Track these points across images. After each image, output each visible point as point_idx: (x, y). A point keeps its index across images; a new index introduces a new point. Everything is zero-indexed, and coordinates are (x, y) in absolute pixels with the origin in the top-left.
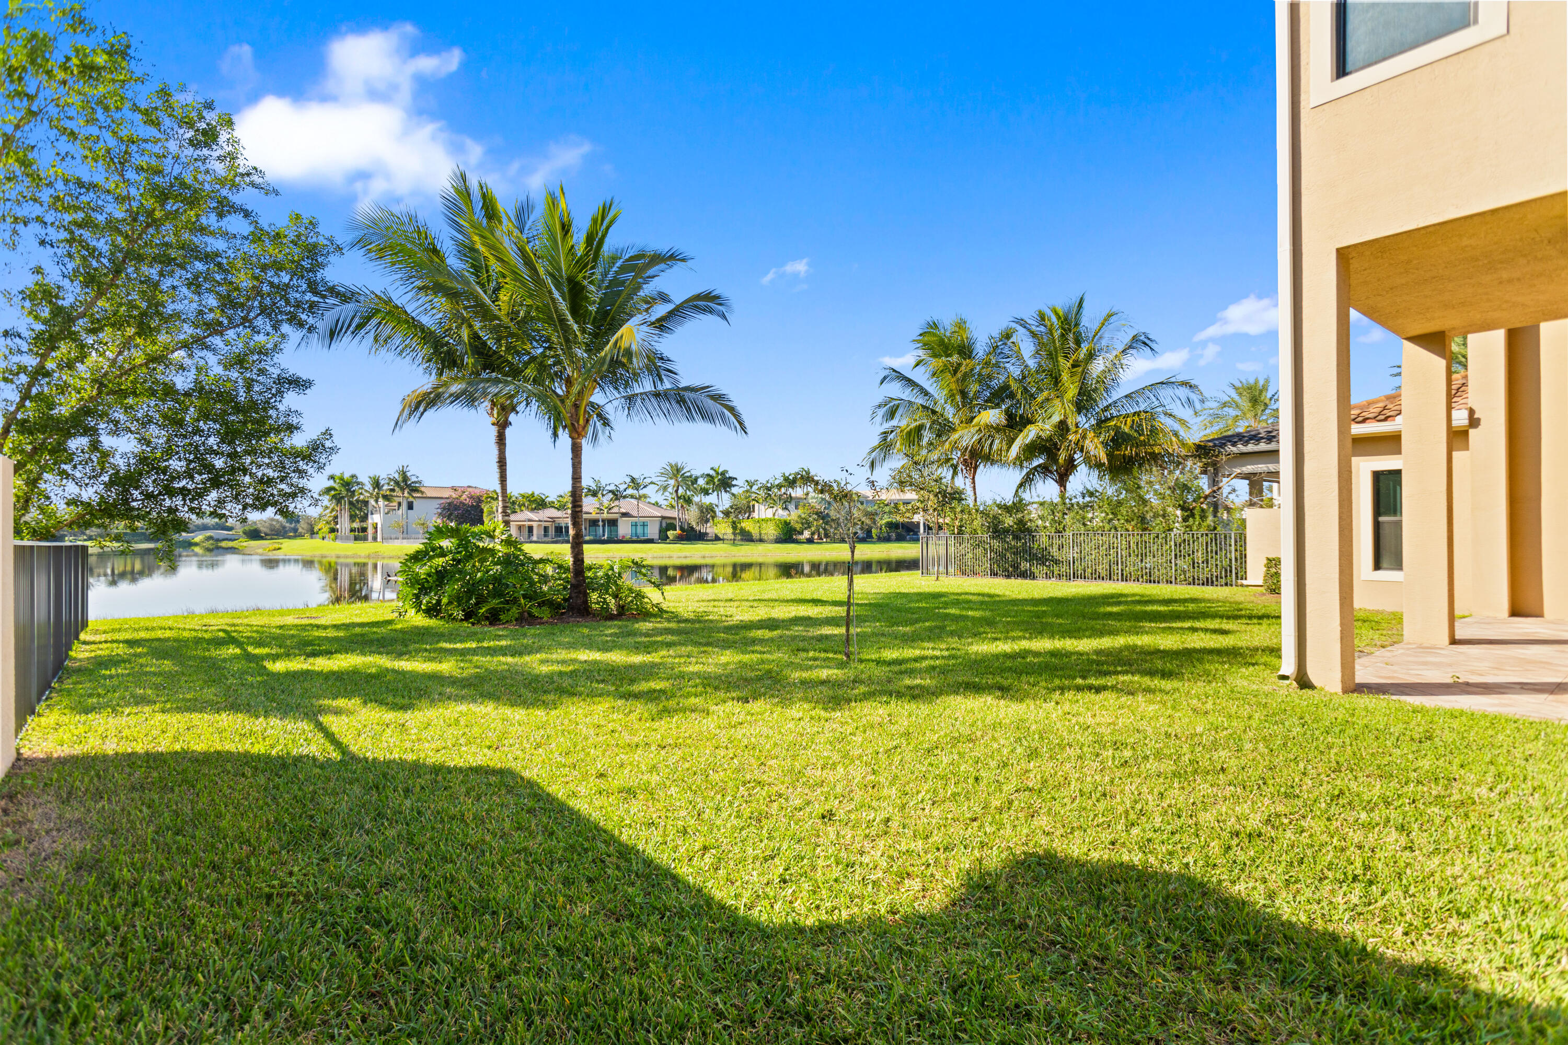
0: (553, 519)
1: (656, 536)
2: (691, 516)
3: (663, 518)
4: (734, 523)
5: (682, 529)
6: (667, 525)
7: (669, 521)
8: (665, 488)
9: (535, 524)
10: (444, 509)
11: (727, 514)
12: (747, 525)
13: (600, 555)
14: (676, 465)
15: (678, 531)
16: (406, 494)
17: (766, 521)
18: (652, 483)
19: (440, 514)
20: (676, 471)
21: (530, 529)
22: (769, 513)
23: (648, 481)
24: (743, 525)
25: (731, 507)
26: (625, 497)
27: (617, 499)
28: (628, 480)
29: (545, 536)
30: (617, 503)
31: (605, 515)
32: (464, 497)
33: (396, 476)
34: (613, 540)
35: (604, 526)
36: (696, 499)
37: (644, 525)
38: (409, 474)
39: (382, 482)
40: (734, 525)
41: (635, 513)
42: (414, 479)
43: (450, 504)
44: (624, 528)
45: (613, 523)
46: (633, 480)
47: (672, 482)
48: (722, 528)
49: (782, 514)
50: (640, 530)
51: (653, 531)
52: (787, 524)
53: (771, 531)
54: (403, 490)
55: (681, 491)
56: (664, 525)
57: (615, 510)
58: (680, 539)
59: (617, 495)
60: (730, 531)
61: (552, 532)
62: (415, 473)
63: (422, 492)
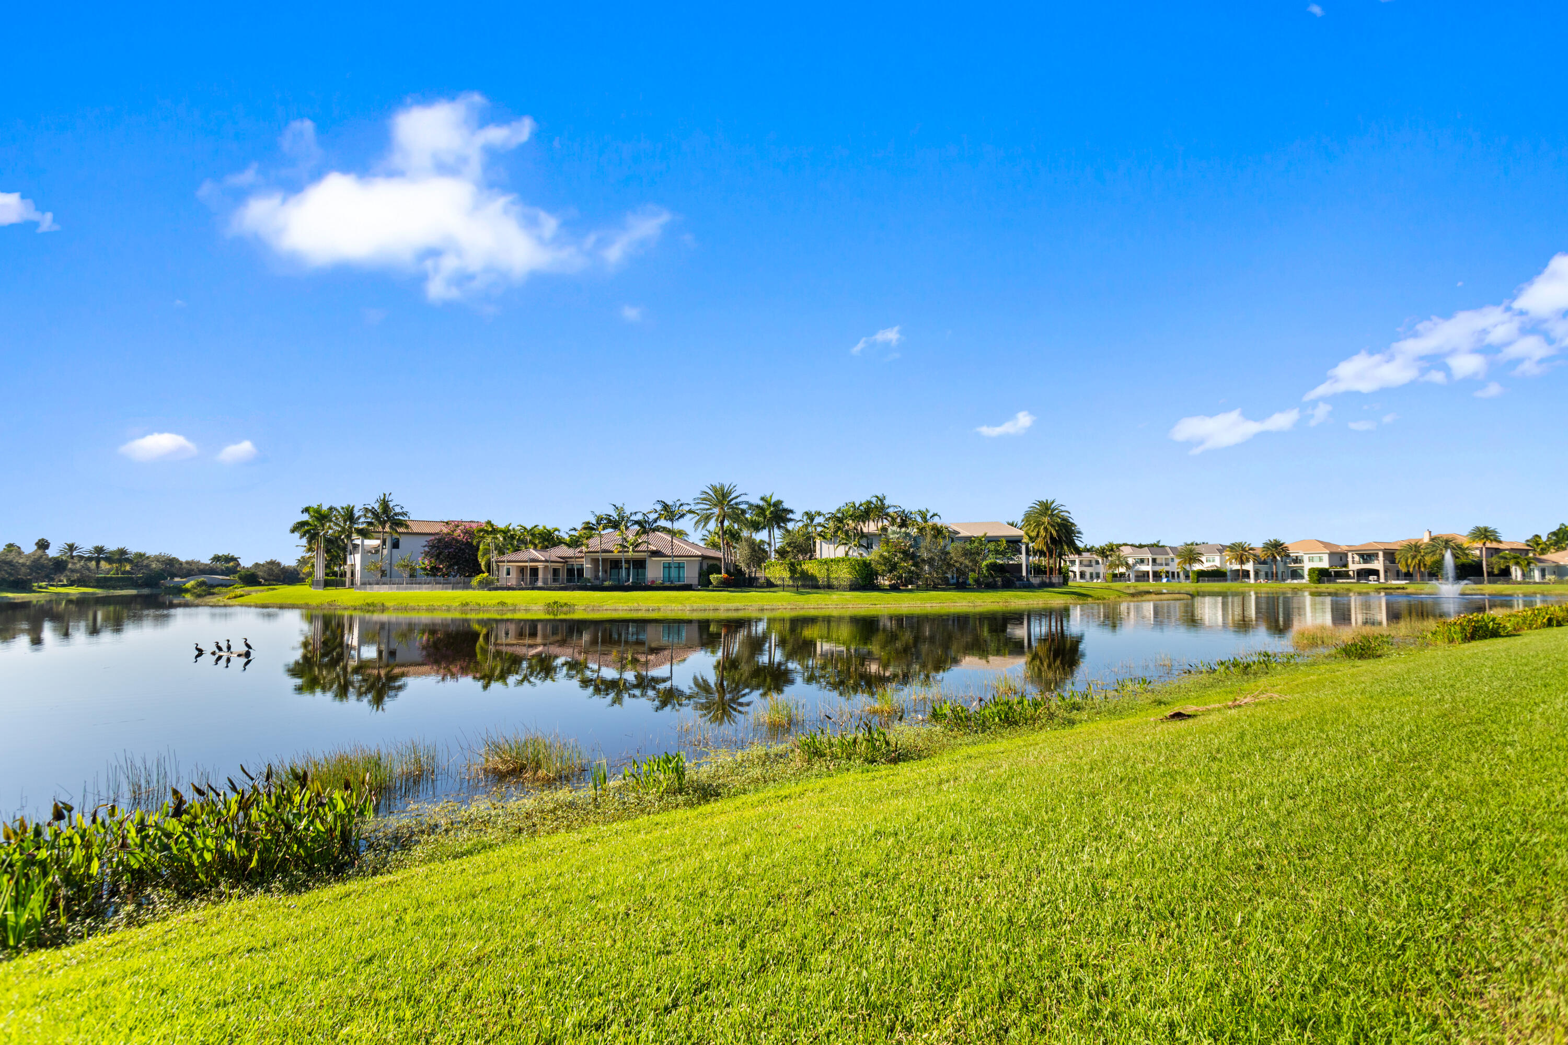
0: (565, 560)
1: (695, 581)
2: (739, 555)
3: (704, 557)
4: (792, 564)
5: (727, 572)
6: (708, 567)
7: (711, 562)
8: (707, 518)
9: (540, 566)
10: (433, 547)
11: (782, 553)
12: (810, 567)
13: (620, 606)
14: (722, 489)
15: (724, 575)
16: (387, 529)
17: (836, 561)
18: (690, 512)
19: (427, 554)
20: (722, 497)
21: (534, 571)
22: (841, 552)
23: (686, 508)
24: (805, 567)
25: (789, 544)
26: (654, 530)
27: (645, 532)
28: (659, 507)
29: (555, 580)
30: (644, 538)
31: (630, 554)
32: (458, 531)
33: (376, 506)
34: (640, 586)
35: (628, 569)
36: (745, 533)
37: (680, 567)
38: (391, 504)
39: (357, 514)
40: (792, 569)
41: (668, 552)
42: (398, 510)
43: (439, 540)
44: (654, 572)
45: (640, 564)
46: (666, 507)
47: (716, 511)
48: (777, 571)
49: (855, 554)
50: (674, 573)
51: (691, 574)
52: (866, 565)
53: (844, 574)
54: (383, 524)
55: (726, 523)
56: (705, 567)
57: (643, 547)
58: (726, 585)
59: (645, 527)
60: (786, 574)
61: (563, 575)
62: (398, 503)
63: (407, 527)
